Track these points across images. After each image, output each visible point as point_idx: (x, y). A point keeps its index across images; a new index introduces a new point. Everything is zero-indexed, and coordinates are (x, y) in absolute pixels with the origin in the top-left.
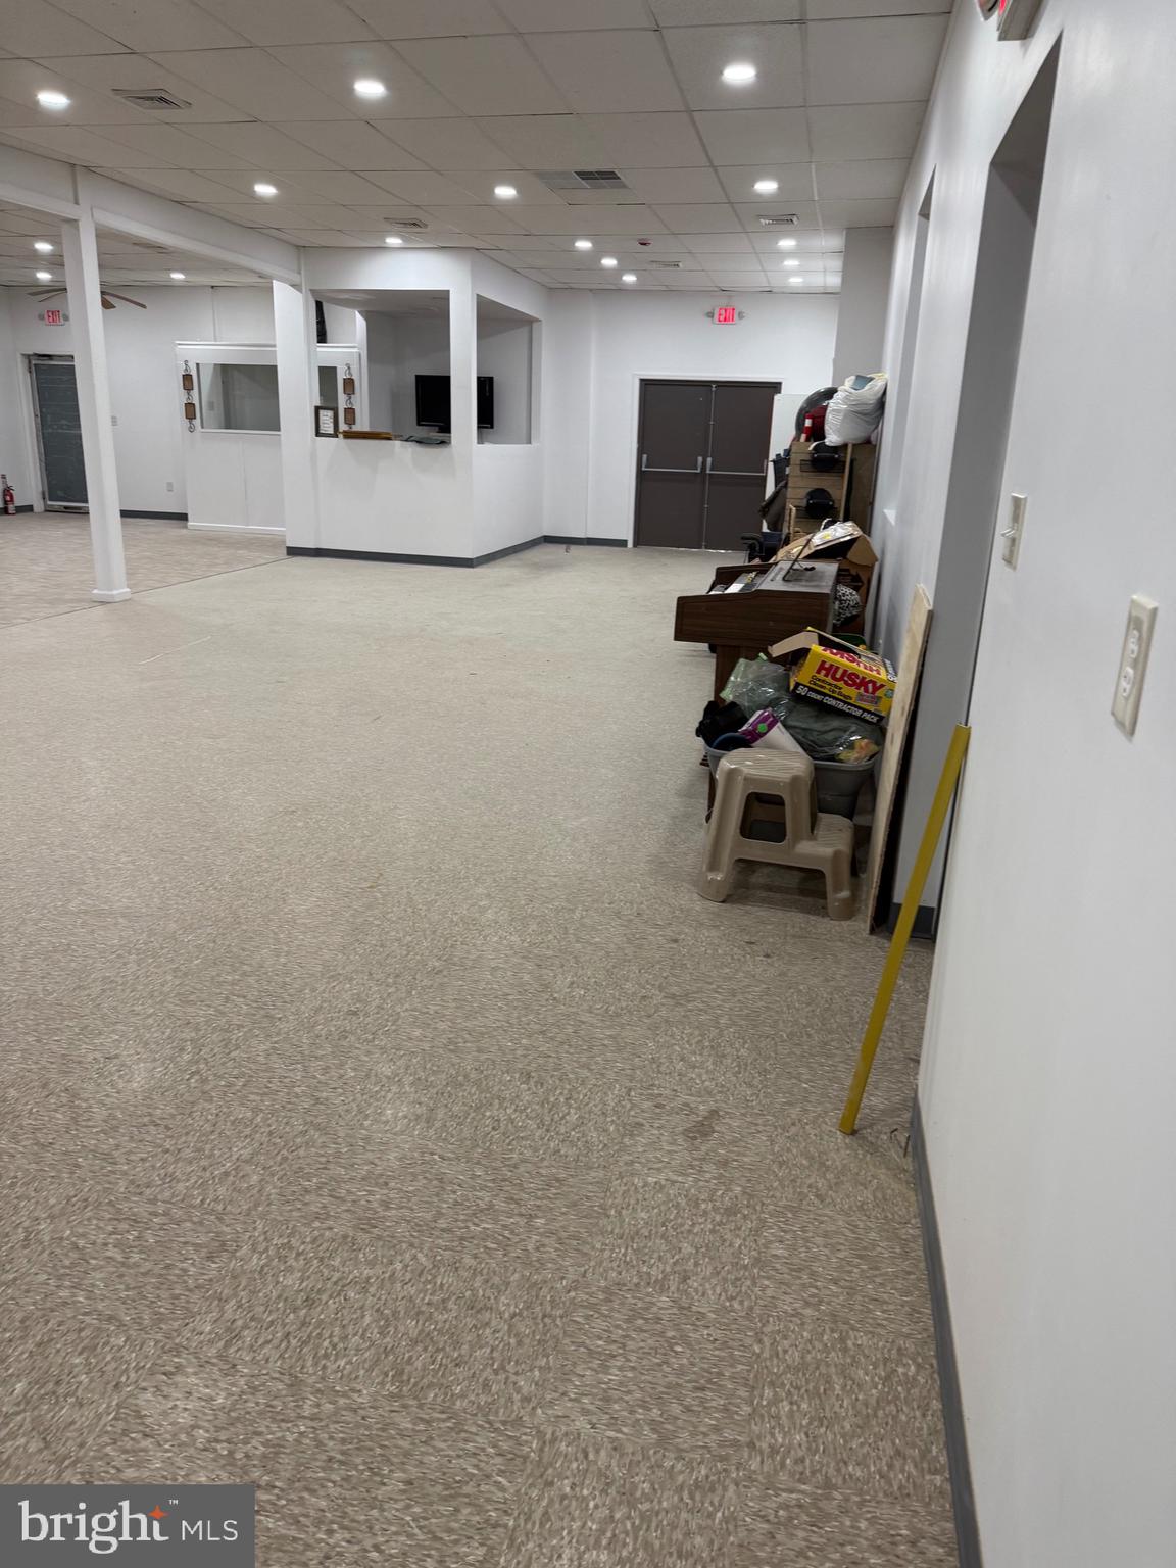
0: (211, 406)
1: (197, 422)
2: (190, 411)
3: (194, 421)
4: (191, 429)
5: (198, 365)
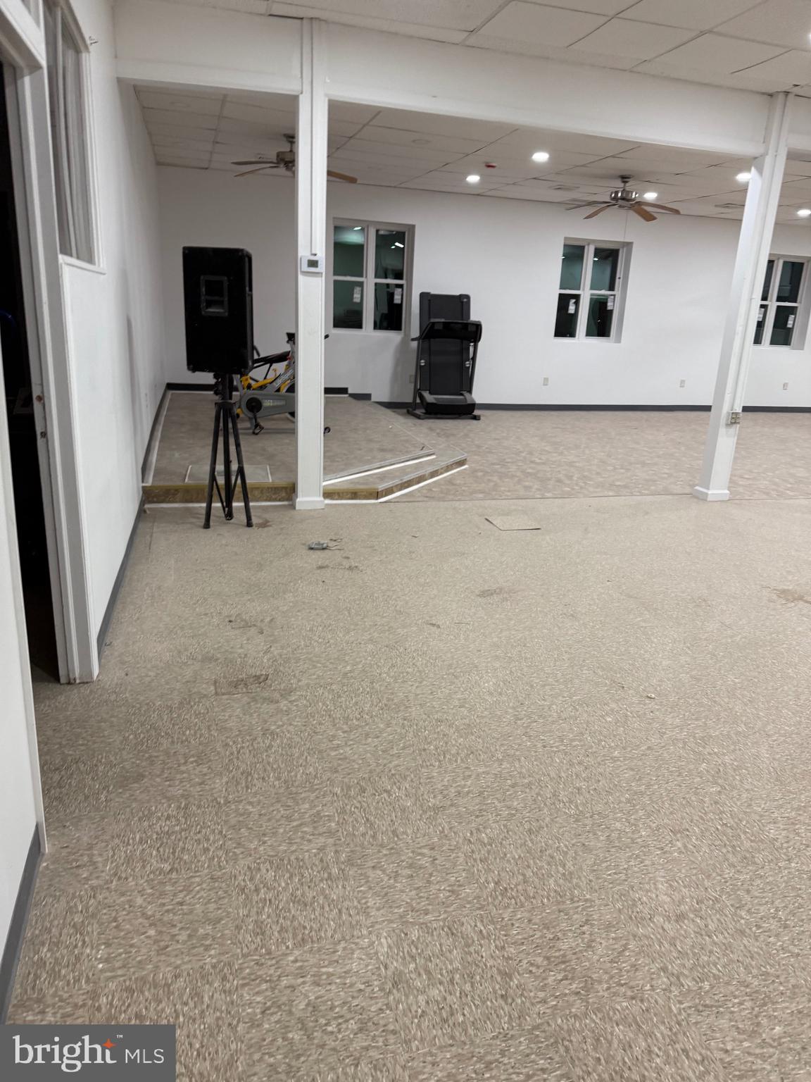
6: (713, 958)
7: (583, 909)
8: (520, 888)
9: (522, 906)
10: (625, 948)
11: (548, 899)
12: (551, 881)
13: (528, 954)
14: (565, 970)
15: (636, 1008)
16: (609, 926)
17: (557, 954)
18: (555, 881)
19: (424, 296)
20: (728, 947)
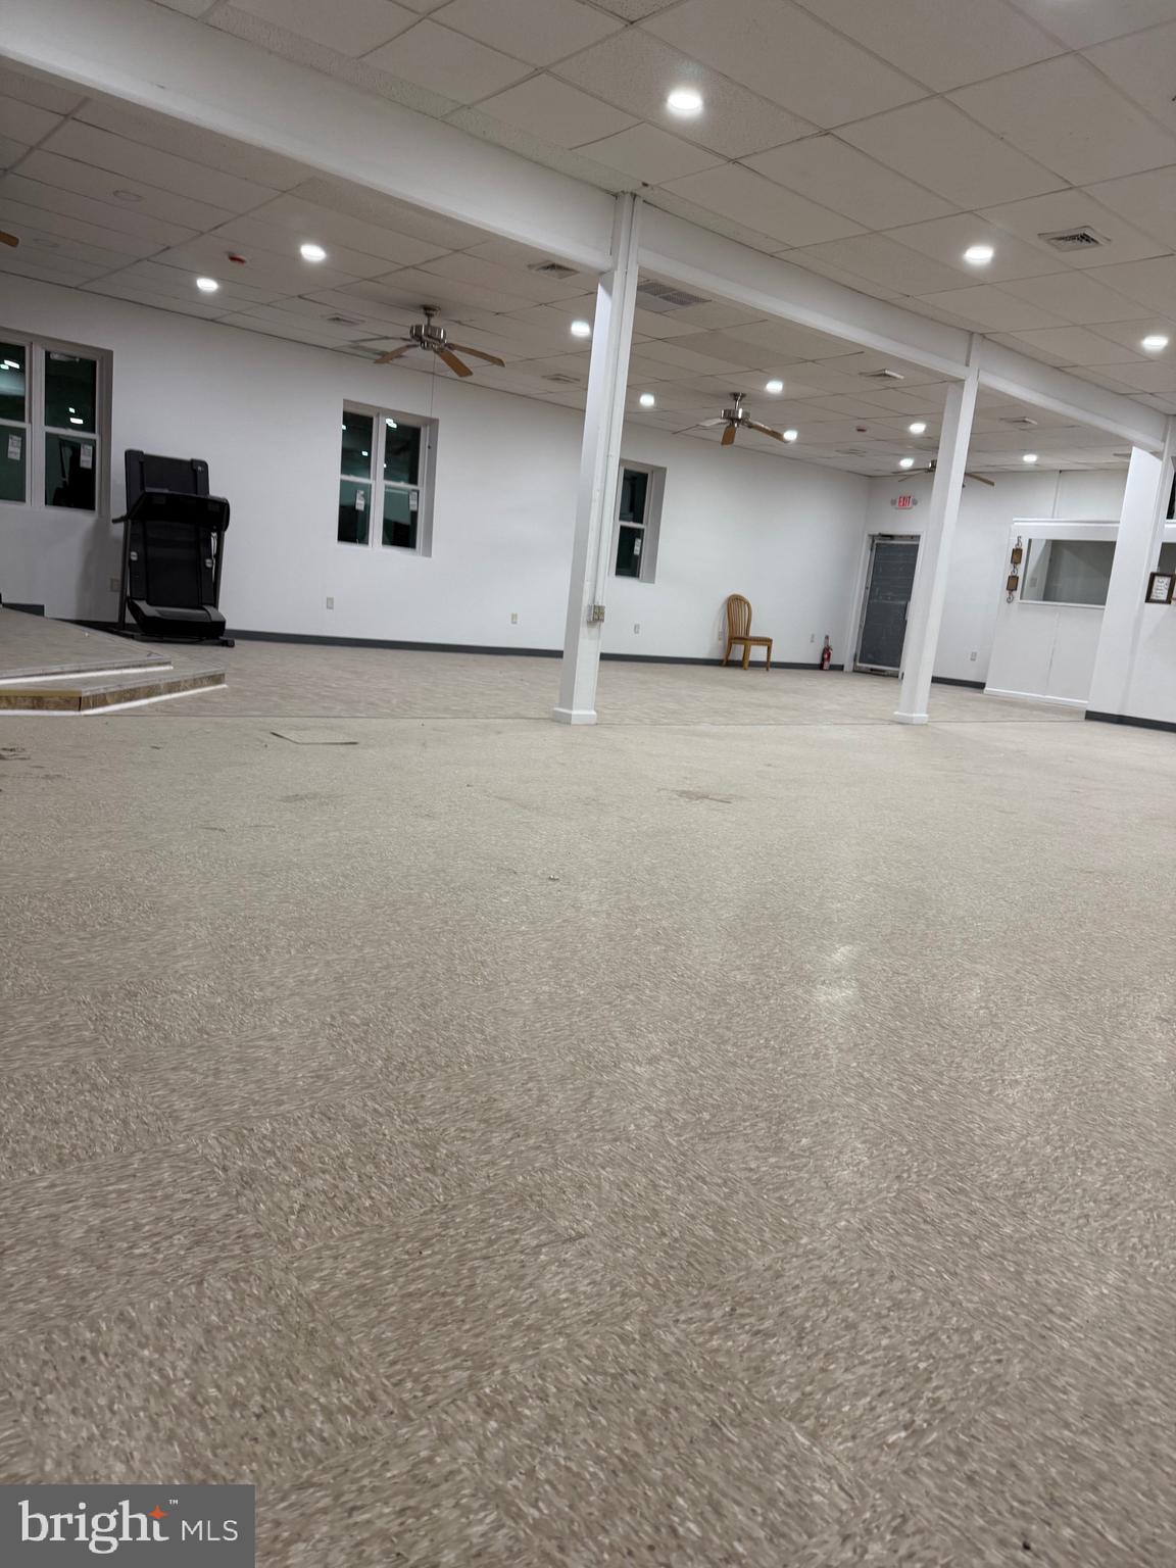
0: (1033, 581)
1: (1017, 594)
2: (1012, 583)
3: (1014, 593)
4: (1009, 600)
5: (1030, 541)
6: (705, 1091)
7: (522, 1068)
8: (424, 1059)
9: (432, 1076)
10: (591, 1095)
11: (469, 1065)
12: (469, 1048)
13: (455, 1121)
14: (513, 1128)
15: (622, 1148)
16: (562, 1080)
17: (498, 1115)
18: (474, 1047)
19: (132, 456)
20: (720, 1079)
